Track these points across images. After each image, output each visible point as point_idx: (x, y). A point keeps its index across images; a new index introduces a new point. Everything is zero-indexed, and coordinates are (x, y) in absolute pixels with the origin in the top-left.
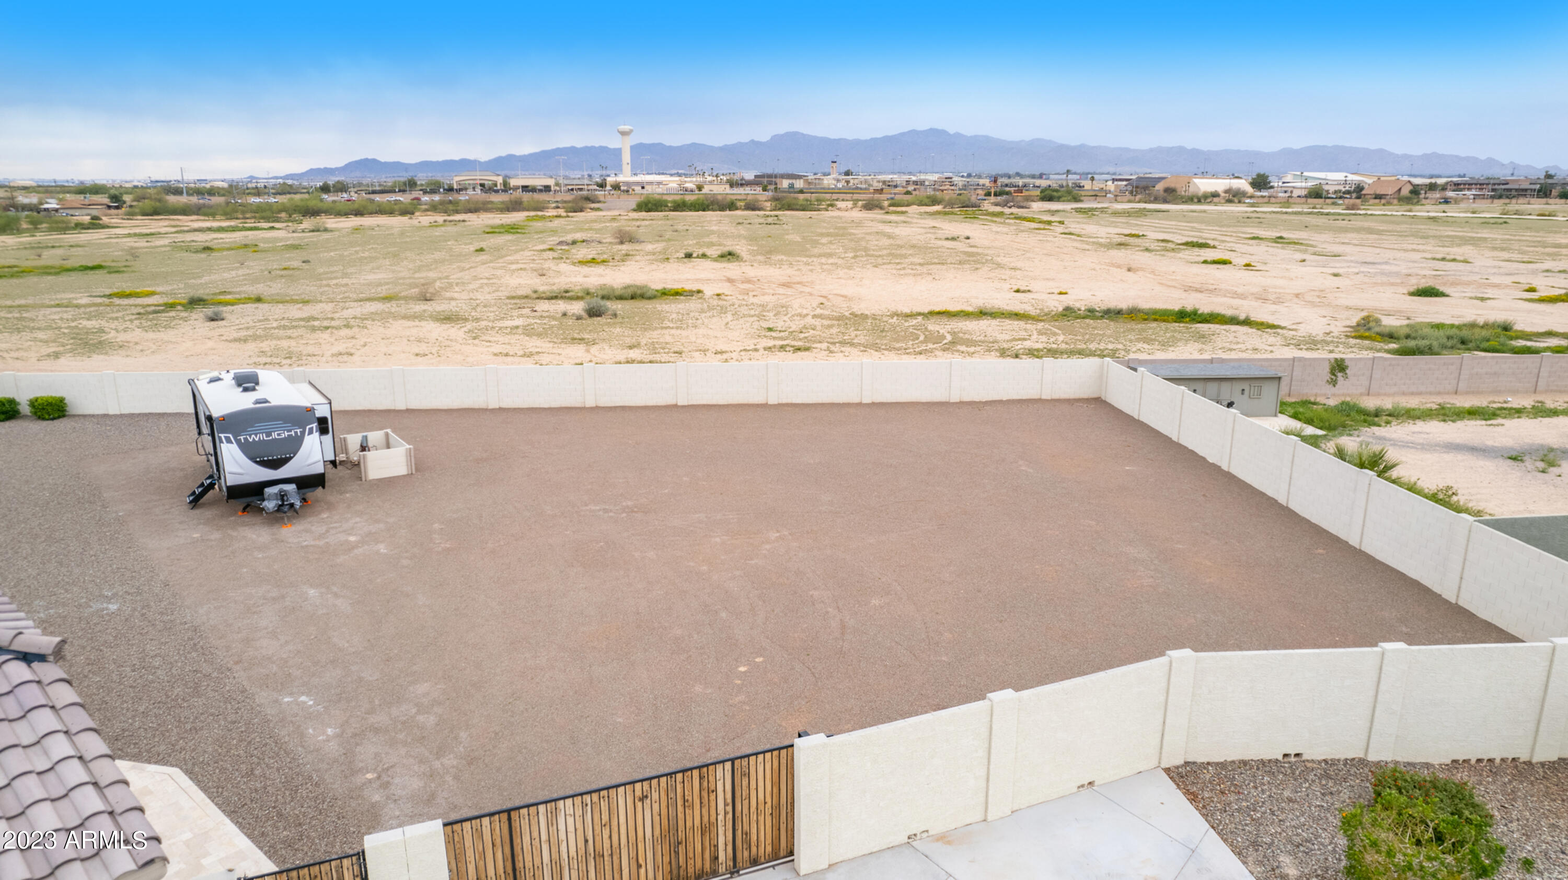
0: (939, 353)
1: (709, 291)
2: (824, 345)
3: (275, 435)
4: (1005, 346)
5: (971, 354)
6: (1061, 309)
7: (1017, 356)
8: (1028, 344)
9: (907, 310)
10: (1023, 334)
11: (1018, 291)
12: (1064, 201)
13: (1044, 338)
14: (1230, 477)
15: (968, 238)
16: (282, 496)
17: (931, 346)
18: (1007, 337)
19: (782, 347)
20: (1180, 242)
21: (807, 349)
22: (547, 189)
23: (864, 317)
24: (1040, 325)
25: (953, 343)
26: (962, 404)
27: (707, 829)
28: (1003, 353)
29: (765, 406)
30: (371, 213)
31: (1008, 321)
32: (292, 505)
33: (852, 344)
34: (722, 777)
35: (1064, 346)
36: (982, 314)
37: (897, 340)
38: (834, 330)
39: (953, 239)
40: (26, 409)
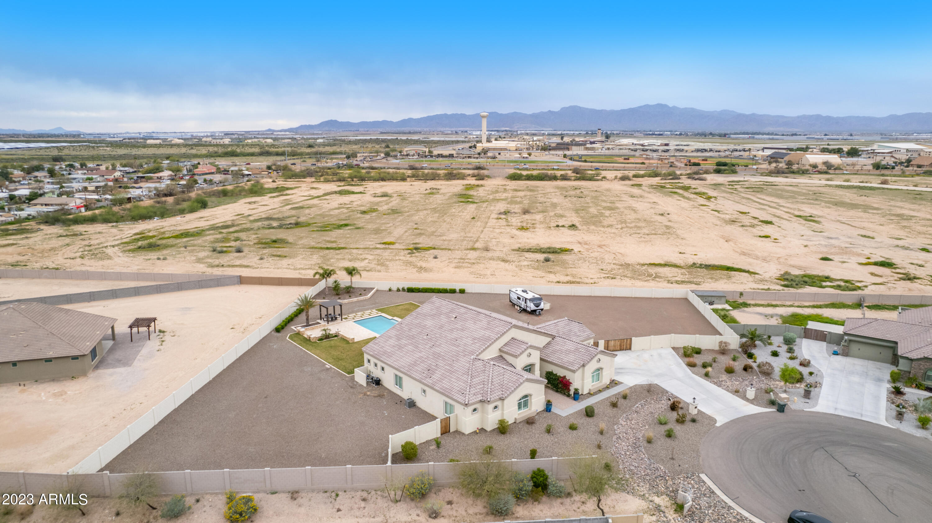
0: (651, 281)
1: (576, 250)
2: (619, 277)
4: (670, 279)
5: (660, 282)
6: (692, 263)
7: (672, 283)
8: (677, 279)
9: (642, 262)
10: (676, 275)
11: (680, 253)
12: (726, 174)
13: (682, 276)
14: (704, 317)
15: (668, 214)
17: (649, 278)
18: (671, 276)
19: (608, 277)
20: (762, 219)
21: (615, 278)
22: (451, 156)
23: (629, 265)
24: (683, 270)
25: (655, 277)
26: (655, 298)
28: (669, 282)
29: (610, 297)
30: (388, 180)
31: (673, 268)
32: (541, 313)
33: (627, 277)
34: (625, 340)
35: (687, 280)
36: (665, 265)
37: (639, 275)
38: (621, 271)
39: (662, 215)
40: (458, 291)
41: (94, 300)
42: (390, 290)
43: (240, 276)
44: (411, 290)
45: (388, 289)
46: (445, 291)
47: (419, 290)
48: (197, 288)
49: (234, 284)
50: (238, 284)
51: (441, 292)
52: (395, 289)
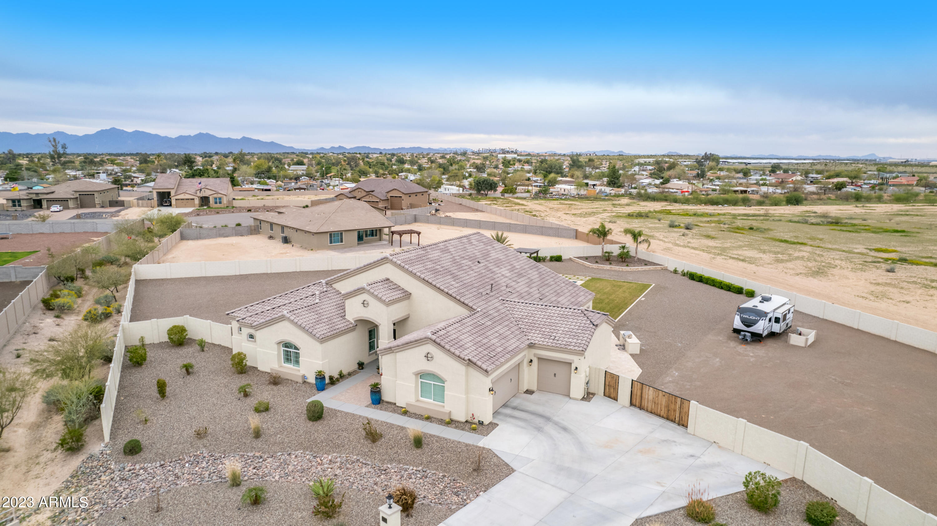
3: (751, 317)
16: (745, 336)
27: (675, 411)
32: (747, 340)
40: (744, 292)
41: (467, 227)
42: (675, 272)
43: (576, 230)
44: (692, 277)
45: (672, 269)
46: (729, 288)
47: (701, 279)
48: (538, 234)
49: (570, 238)
50: (574, 239)
51: (722, 288)
52: (680, 270)
